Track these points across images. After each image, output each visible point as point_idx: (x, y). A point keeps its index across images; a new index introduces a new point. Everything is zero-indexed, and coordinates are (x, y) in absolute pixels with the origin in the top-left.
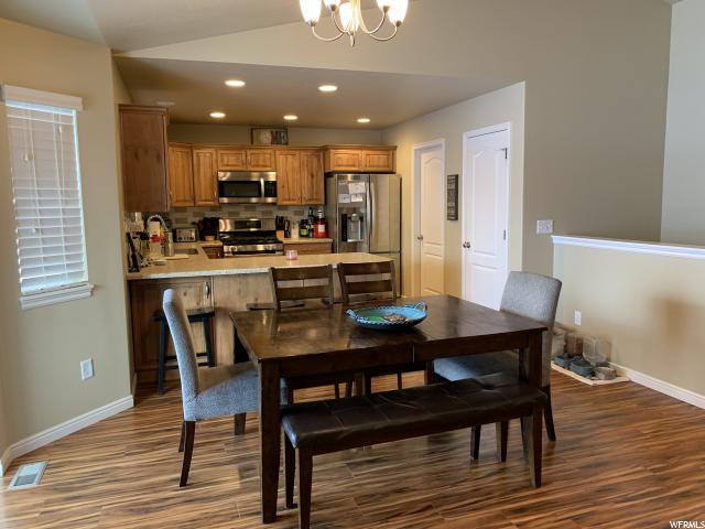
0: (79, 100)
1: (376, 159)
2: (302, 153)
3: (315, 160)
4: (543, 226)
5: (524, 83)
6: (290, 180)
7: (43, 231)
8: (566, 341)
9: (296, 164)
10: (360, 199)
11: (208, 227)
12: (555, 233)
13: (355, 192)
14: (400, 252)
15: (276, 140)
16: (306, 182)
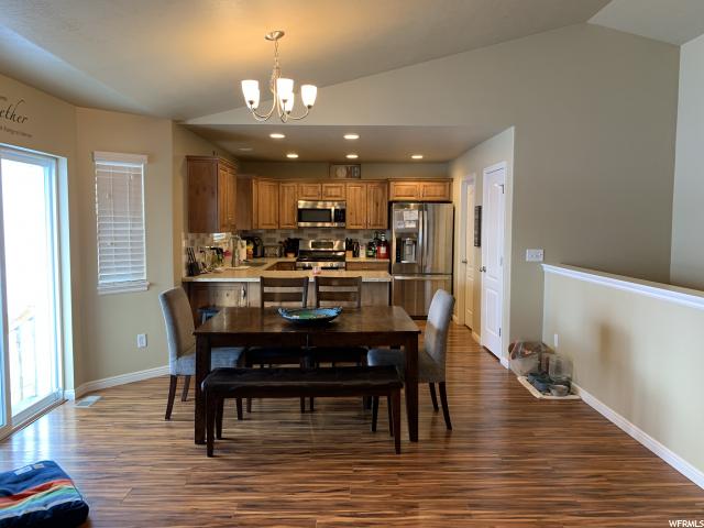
0: (145, 157)
1: (433, 190)
2: (369, 185)
3: (380, 191)
4: (533, 255)
5: (513, 128)
6: (358, 208)
7: (116, 245)
8: (540, 360)
9: (364, 194)
10: (413, 225)
11: (291, 246)
12: (545, 261)
13: (409, 219)
14: (452, 274)
15: (349, 174)
16: (372, 209)
